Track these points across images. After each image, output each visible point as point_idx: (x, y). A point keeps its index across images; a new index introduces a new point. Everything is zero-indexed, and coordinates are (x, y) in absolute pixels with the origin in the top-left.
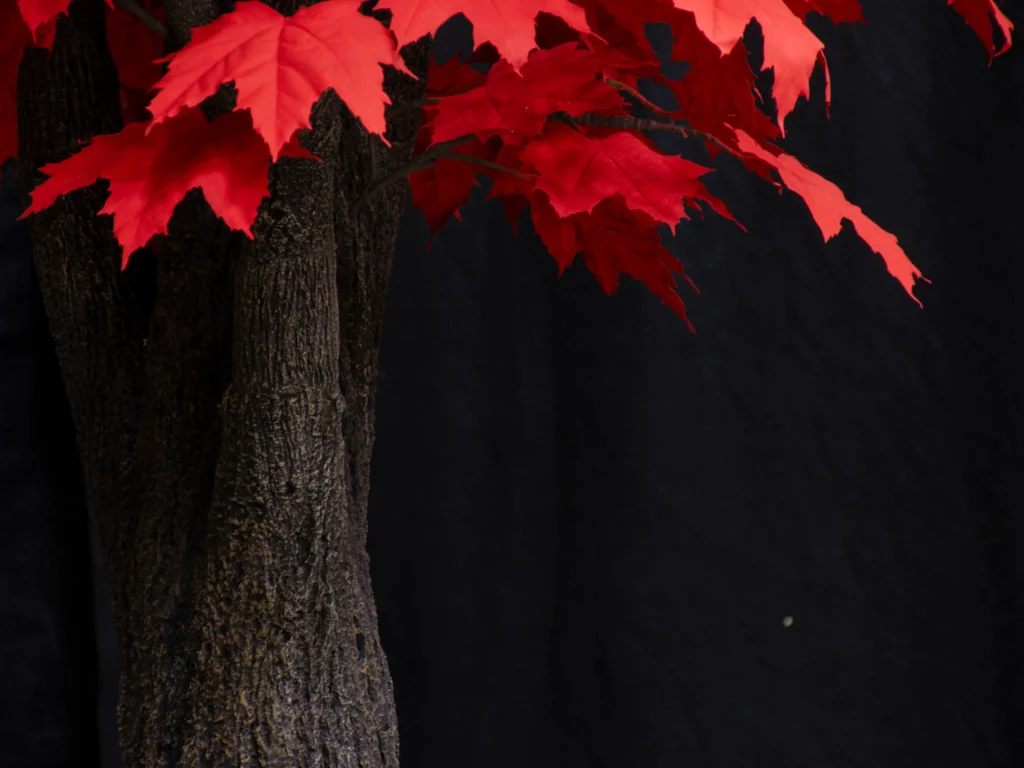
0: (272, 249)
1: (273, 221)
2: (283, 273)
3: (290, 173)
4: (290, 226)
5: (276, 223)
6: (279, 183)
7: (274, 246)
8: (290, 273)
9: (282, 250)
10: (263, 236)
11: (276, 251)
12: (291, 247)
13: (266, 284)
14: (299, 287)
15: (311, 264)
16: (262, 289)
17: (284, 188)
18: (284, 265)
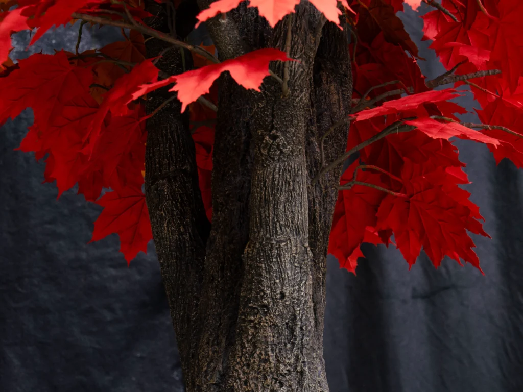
0: (271, 158)
1: (272, 141)
2: (277, 171)
3: (281, 115)
4: (281, 144)
5: (273, 142)
6: (274, 120)
7: (272, 156)
8: (281, 171)
9: (276, 158)
10: (266, 151)
11: (273, 159)
12: (282, 156)
13: (268, 178)
14: (286, 179)
15: (293, 167)
16: (266, 181)
17: (278, 123)
18: (278, 166)
